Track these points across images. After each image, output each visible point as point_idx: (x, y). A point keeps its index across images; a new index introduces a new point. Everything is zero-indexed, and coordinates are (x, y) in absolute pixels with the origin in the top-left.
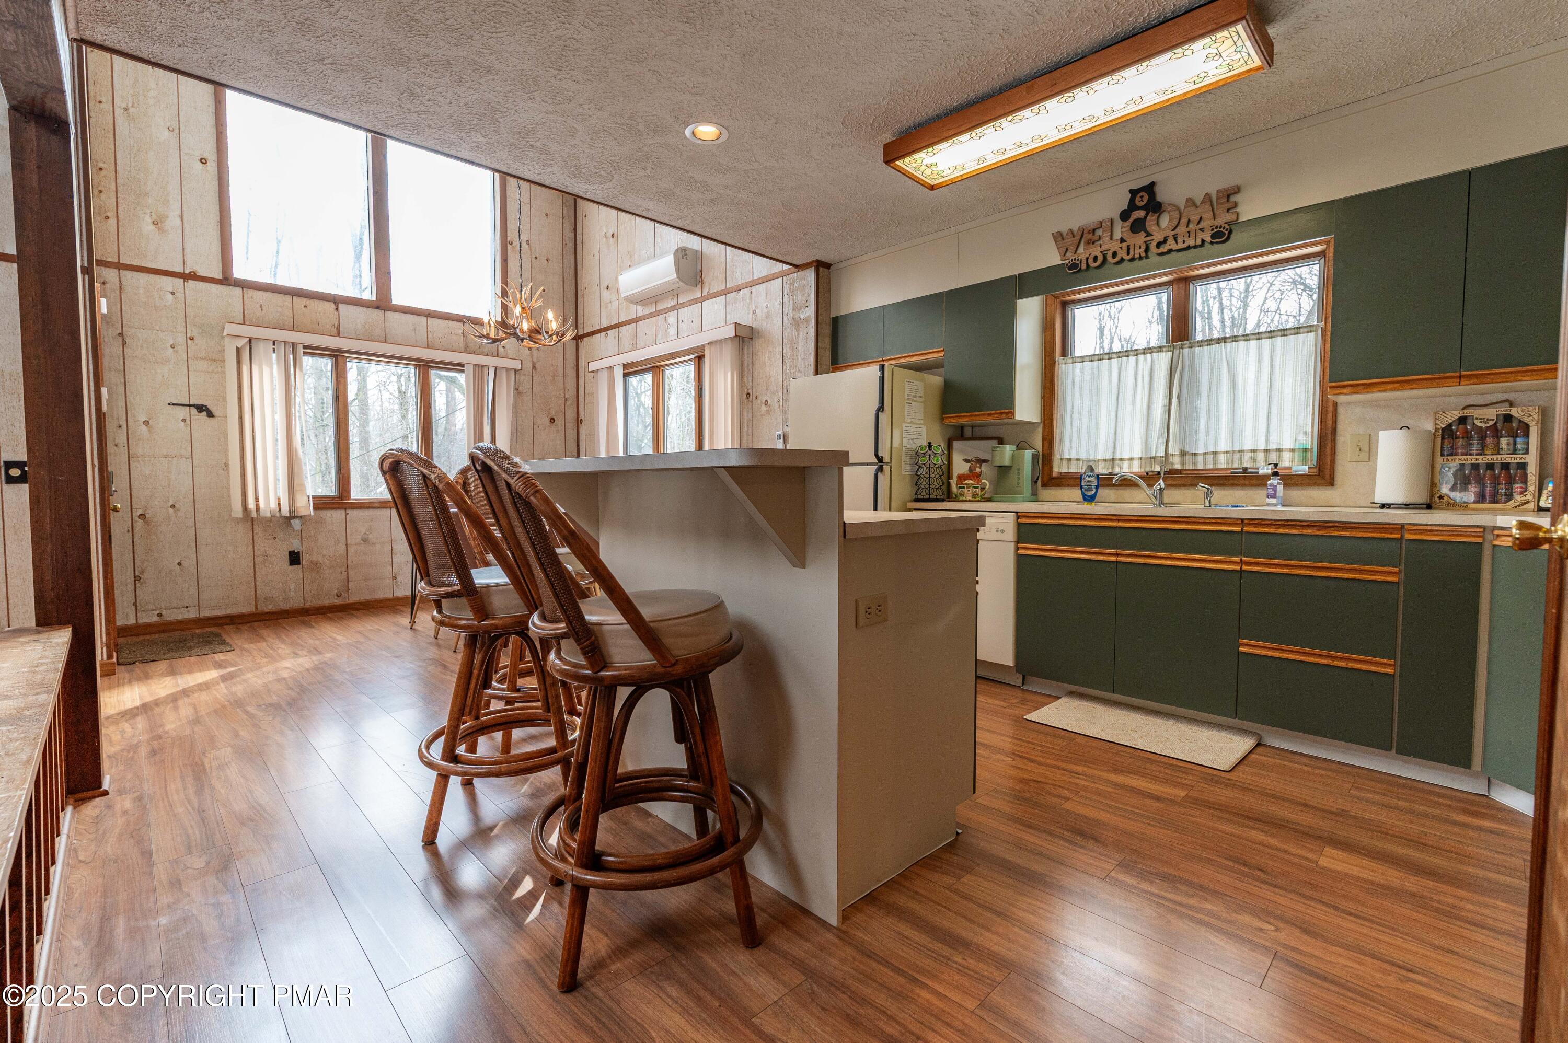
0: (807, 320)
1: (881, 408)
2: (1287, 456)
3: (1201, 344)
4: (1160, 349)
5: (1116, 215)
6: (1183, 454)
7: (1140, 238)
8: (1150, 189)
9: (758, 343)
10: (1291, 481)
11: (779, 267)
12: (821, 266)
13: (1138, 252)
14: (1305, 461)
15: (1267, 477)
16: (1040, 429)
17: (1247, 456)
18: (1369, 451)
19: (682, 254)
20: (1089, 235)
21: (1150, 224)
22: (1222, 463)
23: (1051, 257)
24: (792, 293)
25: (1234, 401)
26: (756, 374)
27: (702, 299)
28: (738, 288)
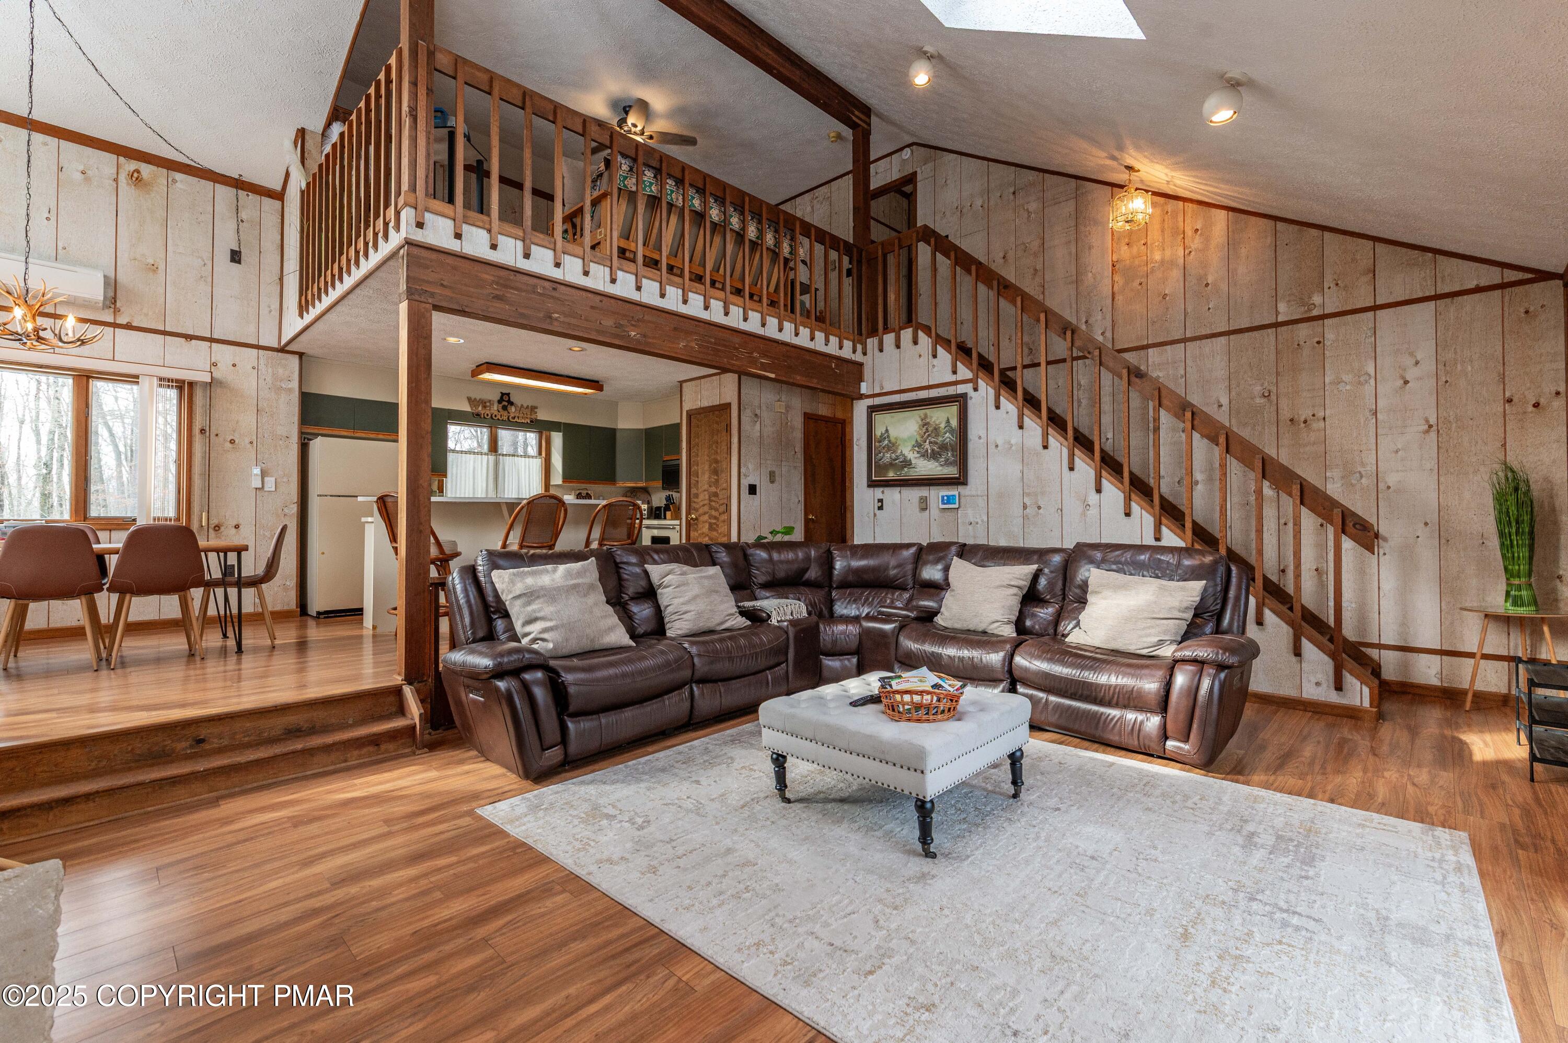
0: (290, 390)
3: (504, 455)
4: (488, 454)
5: (495, 400)
7: (505, 413)
8: (508, 394)
9: (219, 391)
12: (302, 356)
13: (505, 418)
20: (484, 403)
21: (508, 407)
24: (271, 366)
25: (519, 480)
26: (216, 415)
27: (115, 325)
28: (189, 337)
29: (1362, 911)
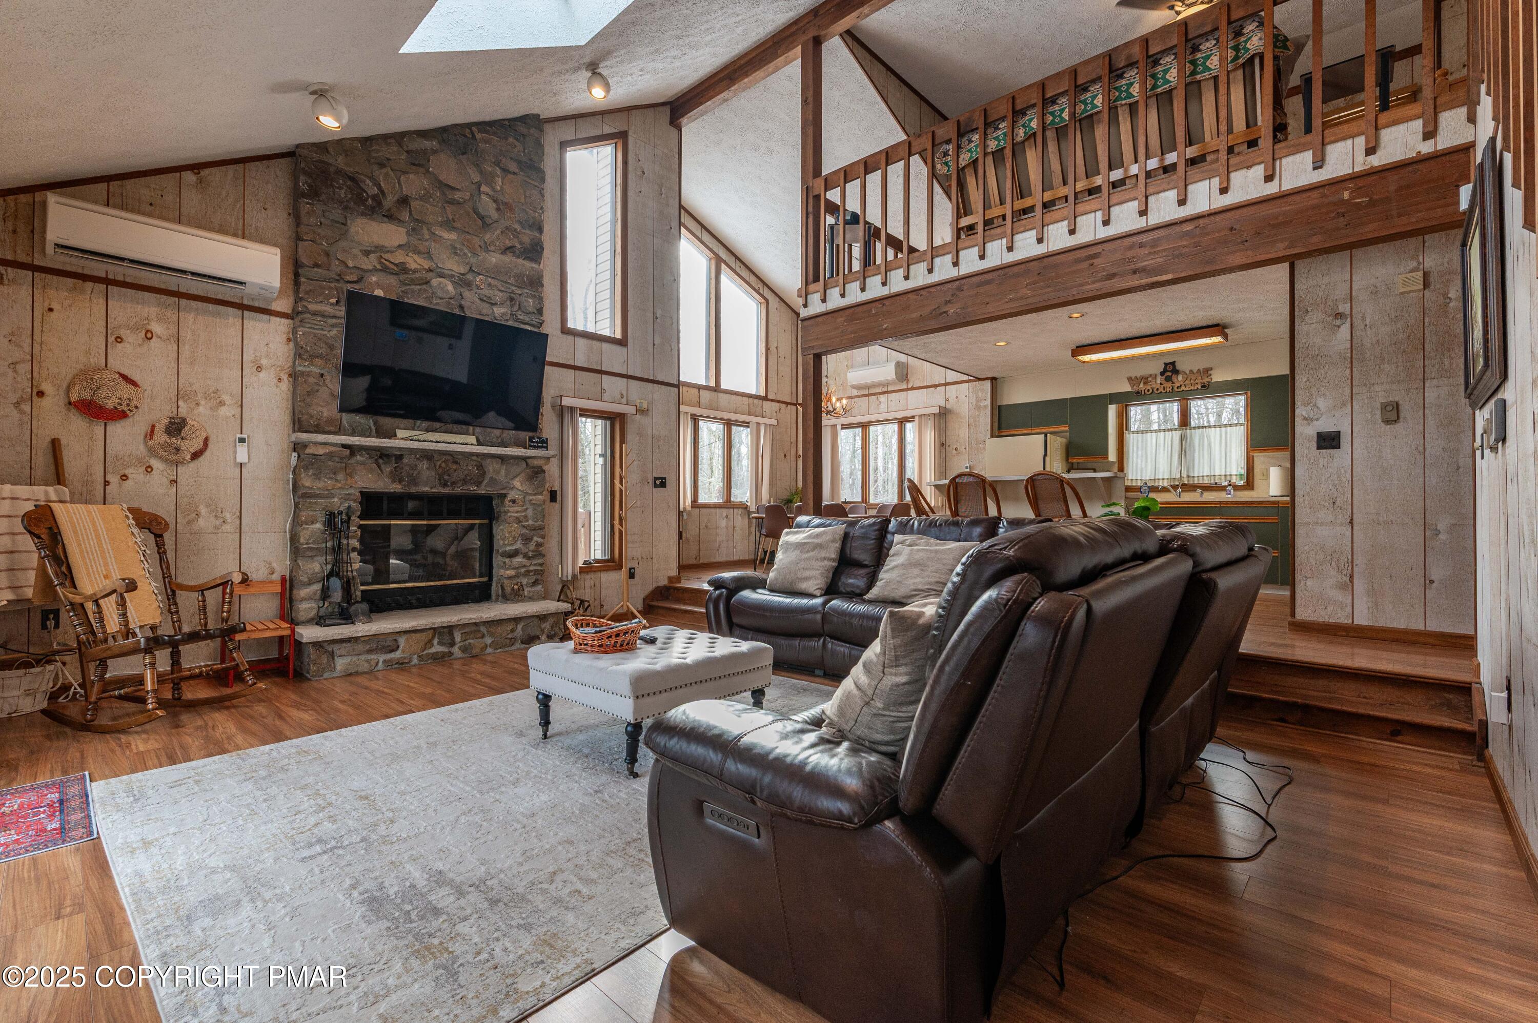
0: (985, 407)
1: (1045, 455)
2: (1234, 477)
3: (1194, 428)
4: (1176, 429)
5: (1158, 373)
6: (1188, 477)
7: (1169, 384)
8: (1173, 363)
9: (949, 417)
10: (1236, 488)
11: (965, 378)
12: (993, 380)
13: (1169, 390)
14: (1241, 479)
15: (1226, 487)
16: (1117, 465)
17: (1217, 478)
18: (1267, 476)
19: (898, 365)
20: (1145, 380)
21: (1174, 377)
22: (1206, 481)
23: (1127, 388)
24: (975, 392)
25: (1210, 454)
26: (948, 433)
27: (907, 390)
28: (936, 386)
29: (278, 891)
